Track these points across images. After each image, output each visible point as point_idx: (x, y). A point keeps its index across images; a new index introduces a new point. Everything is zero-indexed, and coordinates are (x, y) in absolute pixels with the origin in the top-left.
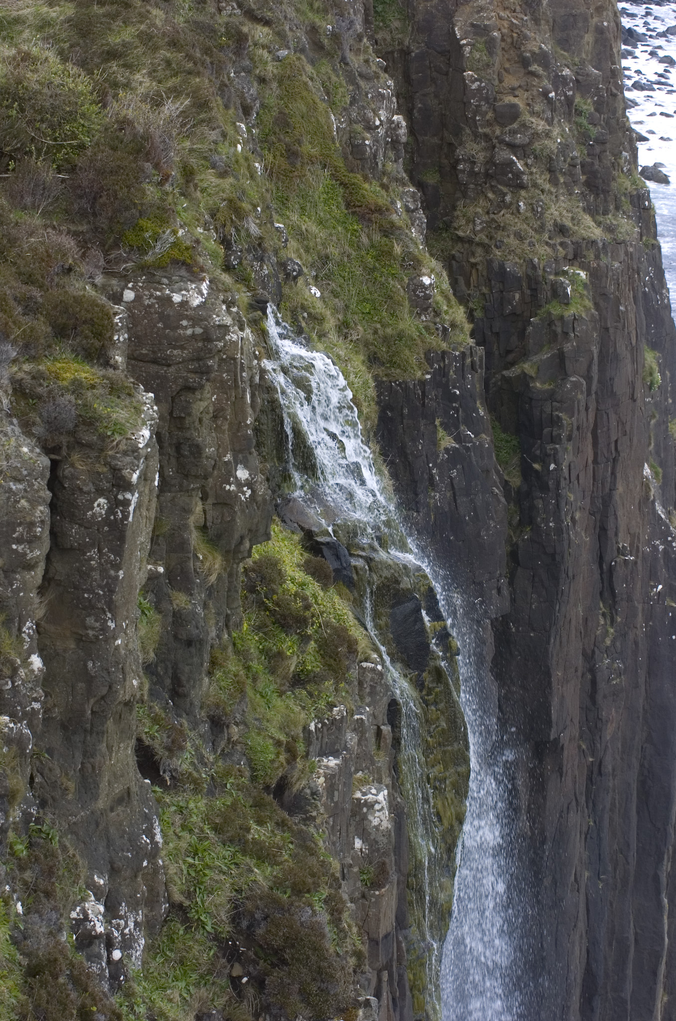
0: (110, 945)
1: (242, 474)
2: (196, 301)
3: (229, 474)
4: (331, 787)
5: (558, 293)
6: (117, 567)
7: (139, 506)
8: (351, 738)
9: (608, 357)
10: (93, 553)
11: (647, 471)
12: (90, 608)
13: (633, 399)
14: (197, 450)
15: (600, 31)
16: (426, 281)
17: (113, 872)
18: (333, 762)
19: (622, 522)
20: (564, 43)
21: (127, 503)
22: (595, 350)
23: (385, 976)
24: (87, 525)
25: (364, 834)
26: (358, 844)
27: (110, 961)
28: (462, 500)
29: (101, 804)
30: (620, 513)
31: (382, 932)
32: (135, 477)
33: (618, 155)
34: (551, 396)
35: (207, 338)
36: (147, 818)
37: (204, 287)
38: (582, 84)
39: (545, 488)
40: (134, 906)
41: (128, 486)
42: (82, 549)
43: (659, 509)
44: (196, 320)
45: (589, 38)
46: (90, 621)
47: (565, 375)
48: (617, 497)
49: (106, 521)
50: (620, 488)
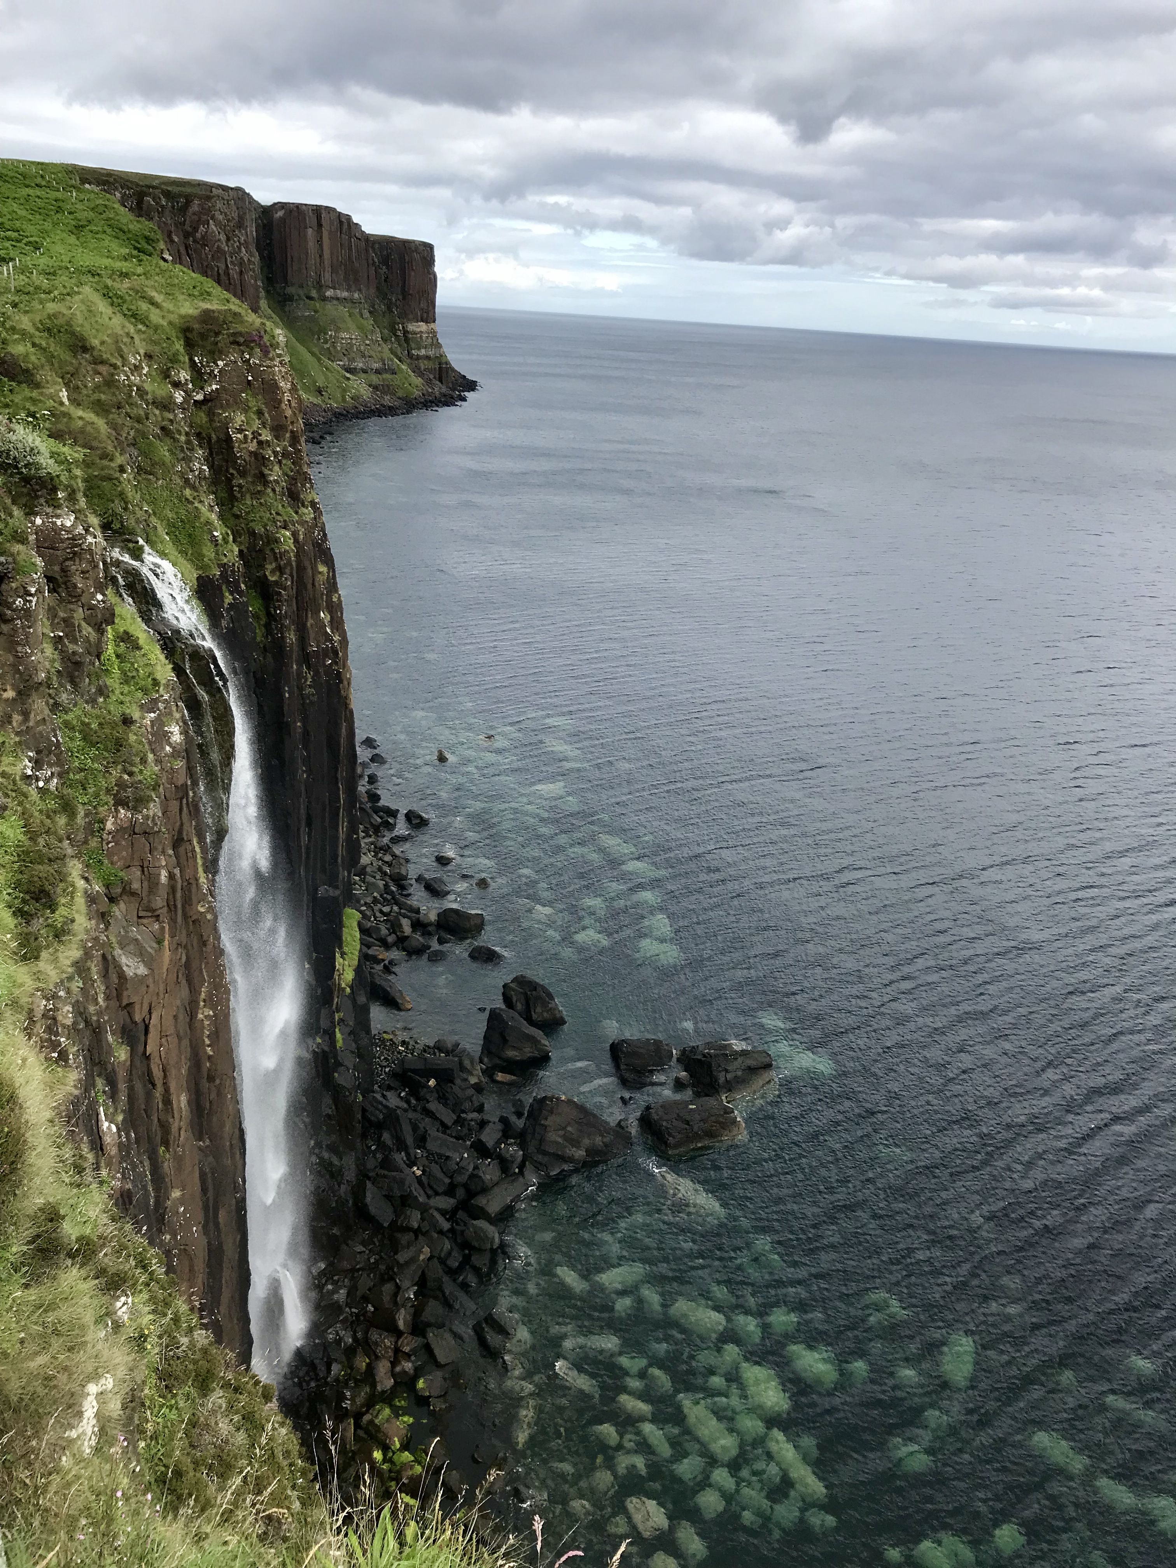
0: (38, 779)
1: (100, 597)
2: (68, 524)
3: (93, 596)
4: (152, 726)
5: (277, 541)
6: (29, 627)
7: (37, 601)
8: (161, 706)
9: (301, 568)
10: (19, 622)
11: (322, 615)
12: (18, 644)
13: (313, 585)
14: (75, 586)
15: (292, 432)
16: (216, 534)
17: (38, 752)
18: (152, 715)
19: (312, 635)
20: (277, 437)
21: (30, 601)
22: (294, 564)
23: (184, 801)
24: (14, 610)
25: (170, 745)
26: (168, 748)
27: (37, 787)
28: (236, 624)
29: (31, 724)
30: (311, 632)
31: (180, 783)
32: (33, 590)
33: (303, 486)
34: (276, 582)
35: (73, 539)
36: (54, 730)
37: (72, 518)
38: (285, 454)
39: (276, 621)
40: (50, 765)
41: (31, 595)
42: (13, 619)
43: (328, 630)
44: (68, 532)
45: (288, 435)
46: (19, 649)
47: (282, 574)
48: (309, 625)
49: (22, 609)
50: (310, 622)
